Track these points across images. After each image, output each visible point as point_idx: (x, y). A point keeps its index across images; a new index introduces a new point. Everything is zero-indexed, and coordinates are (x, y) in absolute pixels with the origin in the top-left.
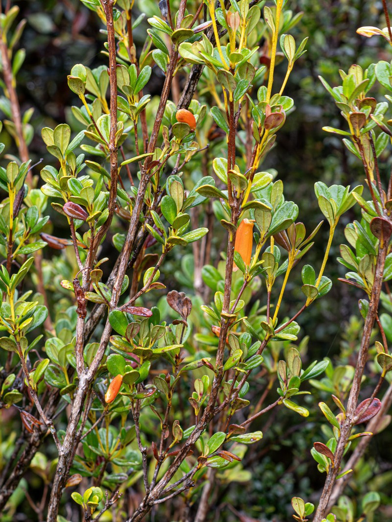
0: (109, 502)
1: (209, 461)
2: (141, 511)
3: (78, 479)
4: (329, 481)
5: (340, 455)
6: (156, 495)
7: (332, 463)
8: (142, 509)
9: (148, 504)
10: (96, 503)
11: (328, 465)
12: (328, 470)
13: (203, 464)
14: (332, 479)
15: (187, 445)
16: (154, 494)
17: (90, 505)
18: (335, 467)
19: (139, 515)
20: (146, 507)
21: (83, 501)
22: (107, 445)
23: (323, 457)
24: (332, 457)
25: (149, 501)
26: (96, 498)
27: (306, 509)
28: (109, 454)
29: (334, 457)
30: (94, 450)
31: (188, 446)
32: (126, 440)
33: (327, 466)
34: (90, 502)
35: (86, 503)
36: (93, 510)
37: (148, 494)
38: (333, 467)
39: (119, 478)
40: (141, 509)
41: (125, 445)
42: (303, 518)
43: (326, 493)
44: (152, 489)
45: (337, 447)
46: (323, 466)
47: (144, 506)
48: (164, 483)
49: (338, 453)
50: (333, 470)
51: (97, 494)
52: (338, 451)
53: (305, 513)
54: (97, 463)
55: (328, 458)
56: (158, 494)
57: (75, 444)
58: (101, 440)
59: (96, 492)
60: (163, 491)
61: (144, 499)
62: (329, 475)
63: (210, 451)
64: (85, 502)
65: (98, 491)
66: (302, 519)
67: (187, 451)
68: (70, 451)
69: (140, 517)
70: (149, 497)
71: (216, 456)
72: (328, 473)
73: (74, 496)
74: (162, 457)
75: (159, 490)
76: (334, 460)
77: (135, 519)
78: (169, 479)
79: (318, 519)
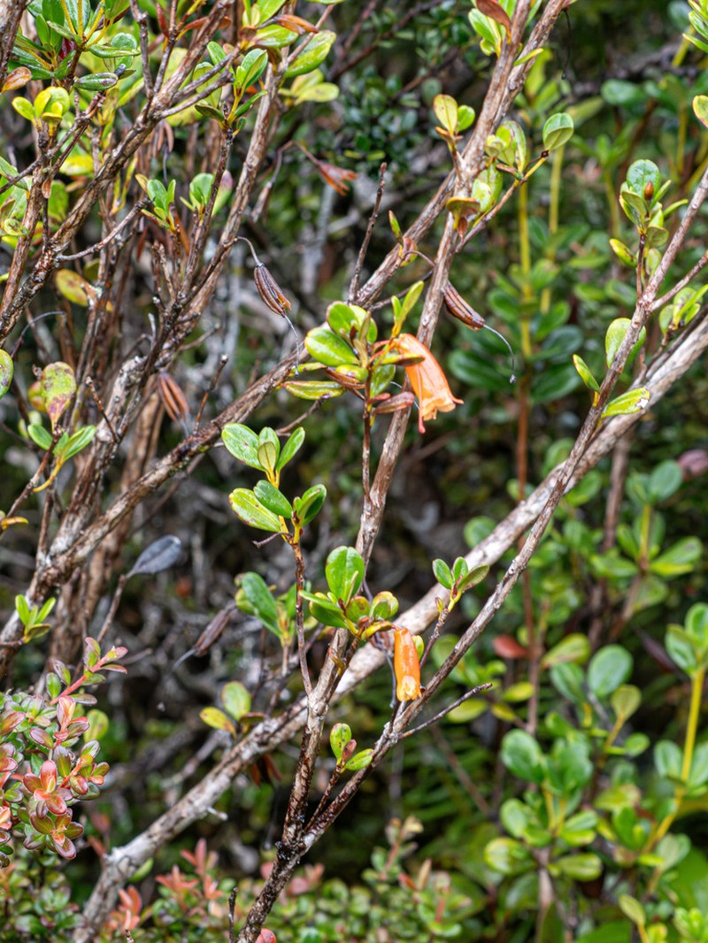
0: (81, 115)
1: (260, 35)
2: (139, 129)
3: (24, 77)
4: (501, 68)
5: (522, 19)
6: (166, 99)
7: (507, 36)
8: (141, 126)
9: (151, 117)
10: (58, 115)
11: (500, 40)
12: (499, 50)
13: (249, 41)
14: (506, 64)
15: (219, 6)
16: (163, 99)
17: (47, 119)
18: (512, 42)
19: (136, 138)
20: (149, 123)
21: (34, 113)
22: (80, 19)
23: (490, 23)
24: (507, 23)
25: (154, 111)
26: (57, 108)
27: (460, 118)
28: (84, 38)
29: (511, 24)
30: (57, 29)
31: (222, 9)
32: (114, 10)
33: (498, 43)
34: (47, 114)
35: (40, 117)
36: (54, 128)
37: (151, 98)
38: (509, 42)
39: (102, 80)
40: (138, 126)
41: (112, 21)
42: (455, 134)
43: (496, 90)
44: (159, 90)
45: (516, 6)
46: (490, 43)
47: (145, 121)
48: (180, 78)
49: (520, 17)
50: (509, 47)
51: (60, 100)
52: (518, 12)
53: (457, 126)
54: (61, 54)
55: (498, 25)
56: (170, 98)
57: (17, 12)
58: (68, 13)
59: (57, 97)
60: (178, 94)
61: (145, 107)
62: (502, 58)
63: (262, 18)
64: (38, 115)
65: (60, 95)
66: (452, 136)
67: (221, 17)
68: (8, 23)
69: (138, 141)
70: (152, 104)
71: (273, 26)
72: (498, 55)
73: (18, 104)
74: (175, 31)
75: (170, 90)
76: (510, 30)
77: (129, 145)
78: (188, 70)
79: (481, 137)
